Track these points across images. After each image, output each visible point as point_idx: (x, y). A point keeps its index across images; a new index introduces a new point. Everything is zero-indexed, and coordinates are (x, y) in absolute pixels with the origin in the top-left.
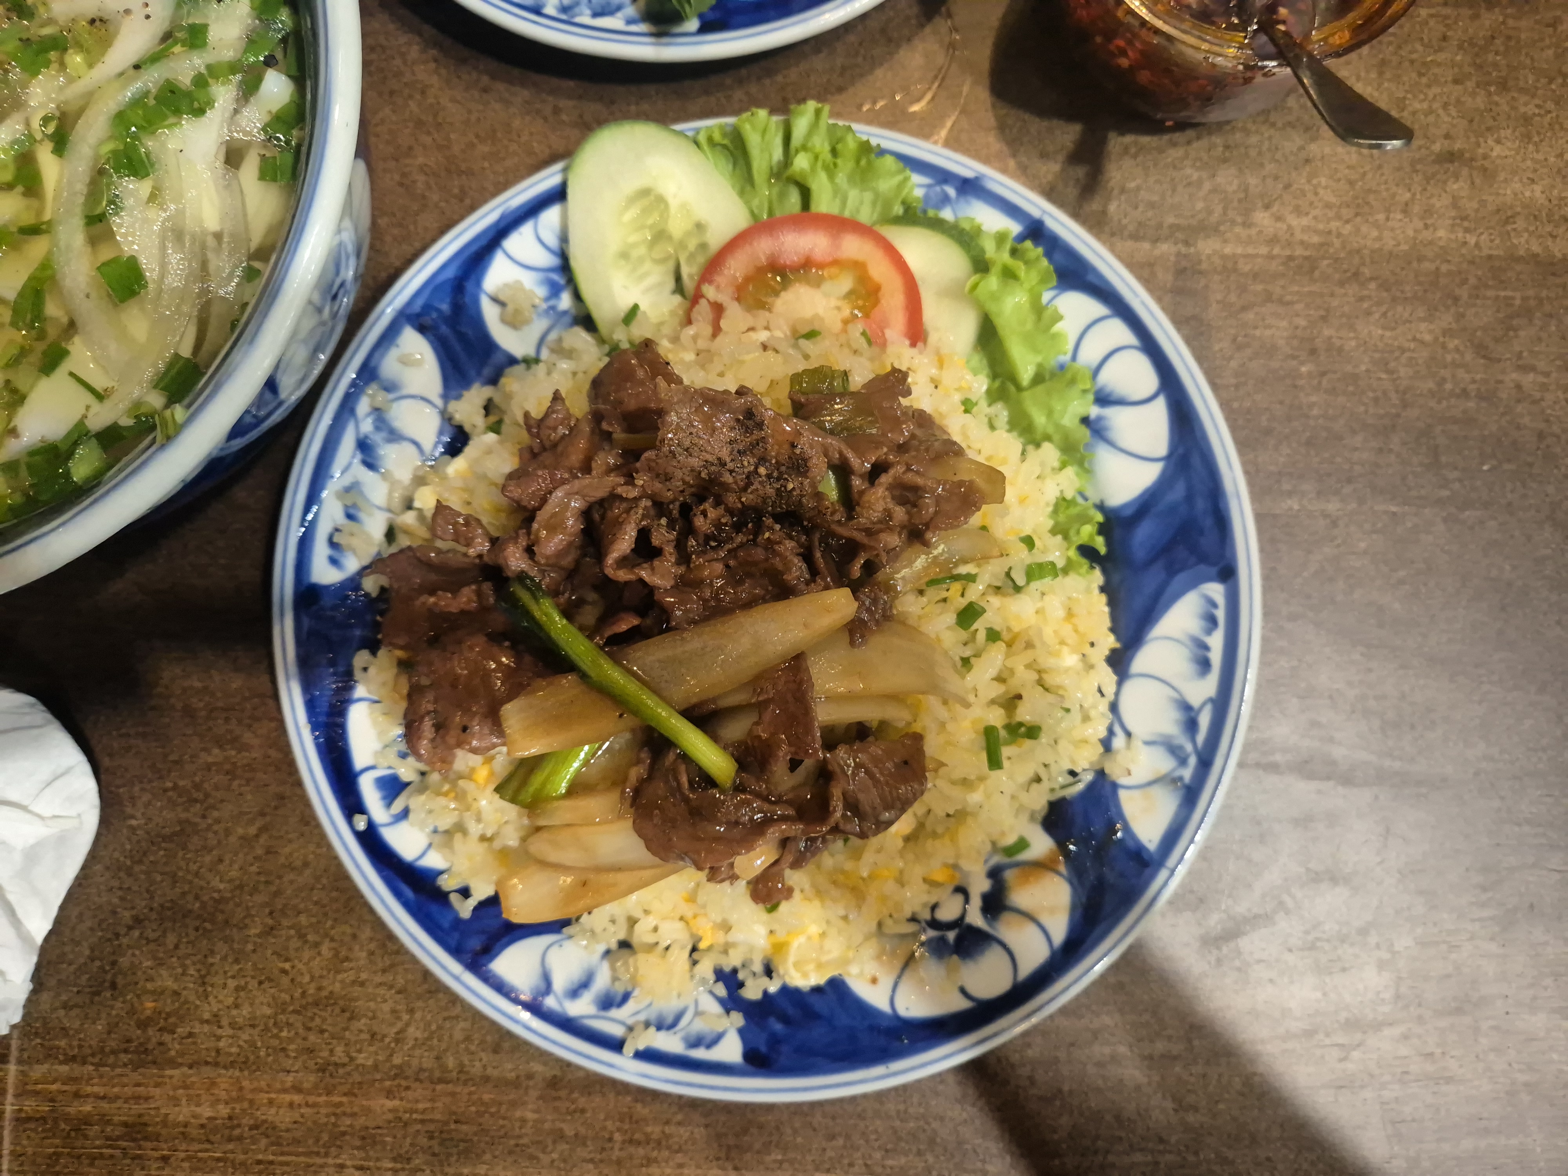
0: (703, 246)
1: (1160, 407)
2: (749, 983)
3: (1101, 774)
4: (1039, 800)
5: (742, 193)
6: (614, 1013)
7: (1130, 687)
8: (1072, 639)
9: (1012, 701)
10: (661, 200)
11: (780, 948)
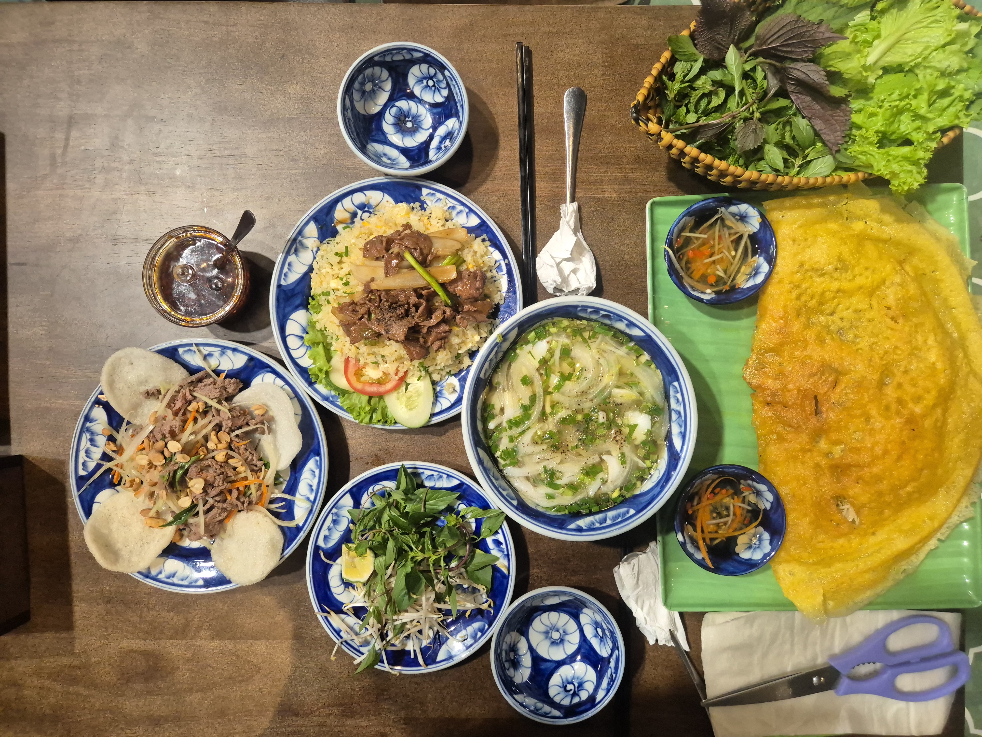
0: (398, 394)
1: (287, 332)
2: (418, 206)
3: (321, 242)
4: (338, 238)
5: (386, 407)
6: (452, 205)
7: (310, 263)
8: (322, 277)
9: (340, 262)
10: (407, 407)
11: (408, 214)
